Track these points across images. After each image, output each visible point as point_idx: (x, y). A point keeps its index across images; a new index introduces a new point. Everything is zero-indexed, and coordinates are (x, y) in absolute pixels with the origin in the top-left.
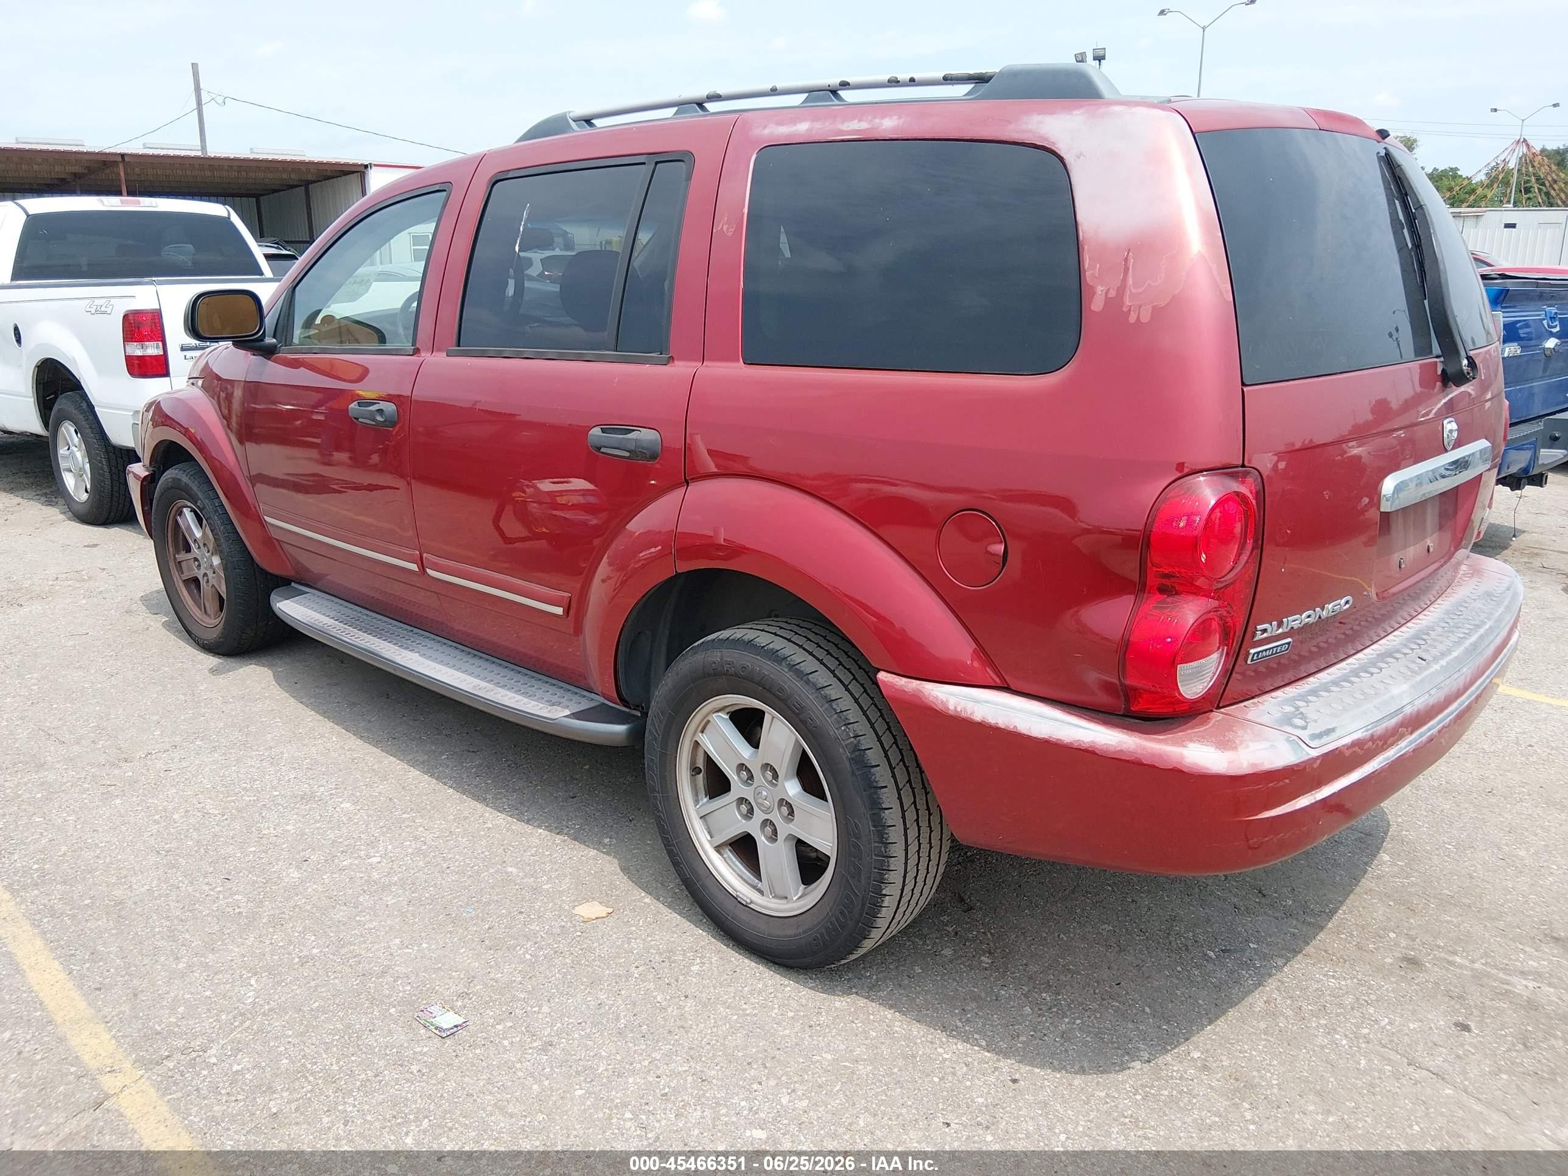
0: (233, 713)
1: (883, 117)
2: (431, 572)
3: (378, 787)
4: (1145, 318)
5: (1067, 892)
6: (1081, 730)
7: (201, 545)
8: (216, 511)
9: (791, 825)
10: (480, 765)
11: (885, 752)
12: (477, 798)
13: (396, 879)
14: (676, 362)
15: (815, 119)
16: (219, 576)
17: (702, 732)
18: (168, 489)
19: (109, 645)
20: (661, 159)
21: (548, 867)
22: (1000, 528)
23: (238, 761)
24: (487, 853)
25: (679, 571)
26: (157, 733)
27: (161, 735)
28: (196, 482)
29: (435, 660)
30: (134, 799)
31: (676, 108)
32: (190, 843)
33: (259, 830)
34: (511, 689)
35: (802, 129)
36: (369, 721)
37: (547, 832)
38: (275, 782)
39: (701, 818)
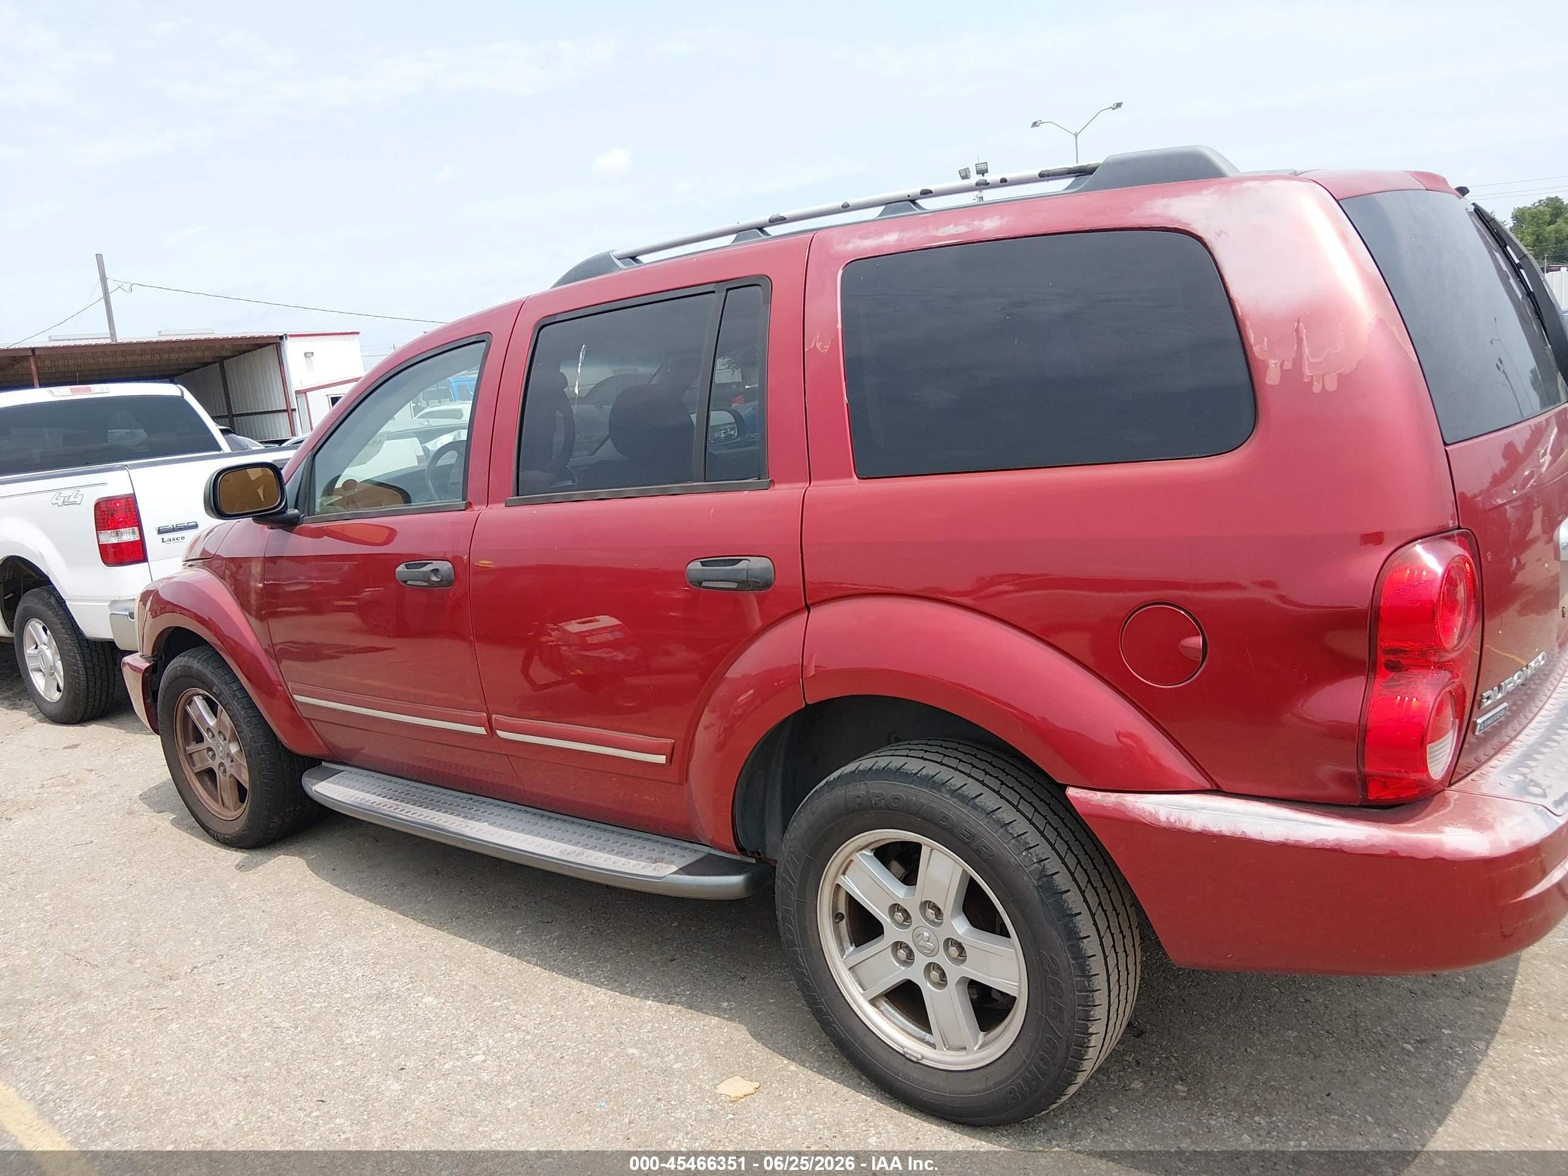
0: (275, 911)
1: (983, 219)
2: (500, 733)
3: (457, 974)
4: (1331, 385)
5: (1235, 1000)
6: (1321, 828)
7: (216, 734)
8: (235, 696)
9: (963, 967)
10: (560, 936)
11: (1072, 874)
12: (569, 974)
13: (509, 1078)
14: (777, 486)
15: (903, 229)
16: (239, 766)
17: (844, 873)
18: (177, 678)
19: (119, 852)
20: (732, 285)
21: (671, 1043)
22: (1194, 620)
23: (296, 963)
24: (599, 1035)
25: (810, 703)
26: (198, 943)
27: (203, 944)
28: (209, 668)
29: (508, 828)
30: (192, 1021)
31: (735, 236)
32: (268, 1064)
33: (341, 1041)
34: (602, 850)
35: (891, 240)
36: (426, 903)
37: (657, 1004)
38: (343, 984)
39: (850, 969)
